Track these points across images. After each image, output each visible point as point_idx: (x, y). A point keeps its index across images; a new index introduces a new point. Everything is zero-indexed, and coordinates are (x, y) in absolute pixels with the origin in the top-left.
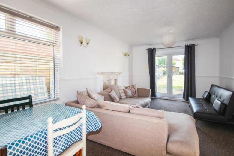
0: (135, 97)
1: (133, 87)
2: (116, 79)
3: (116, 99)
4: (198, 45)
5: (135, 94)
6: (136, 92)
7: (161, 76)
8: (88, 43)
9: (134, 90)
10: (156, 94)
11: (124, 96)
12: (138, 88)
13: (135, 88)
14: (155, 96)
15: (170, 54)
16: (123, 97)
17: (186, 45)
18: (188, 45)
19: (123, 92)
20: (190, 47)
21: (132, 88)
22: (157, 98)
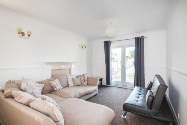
0: (84, 85)
1: (84, 76)
2: (70, 68)
3: (56, 87)
4: (146, 37)
5: (84, 83)
6: (85, 81)
7: (131, 66)
8: (29, 36)
9: (84, 79)
10: (111, 82)
11: (72, 84)
12: (87, 77)
13: (85, 77)
14: (110, 85)
15: (124, 46)
16: (70, 85)
17: (136, 37)
18: (137, 37)
19: (72, 80)
20: (139, 39)
21: (82, 77)
22: (111, 86)
